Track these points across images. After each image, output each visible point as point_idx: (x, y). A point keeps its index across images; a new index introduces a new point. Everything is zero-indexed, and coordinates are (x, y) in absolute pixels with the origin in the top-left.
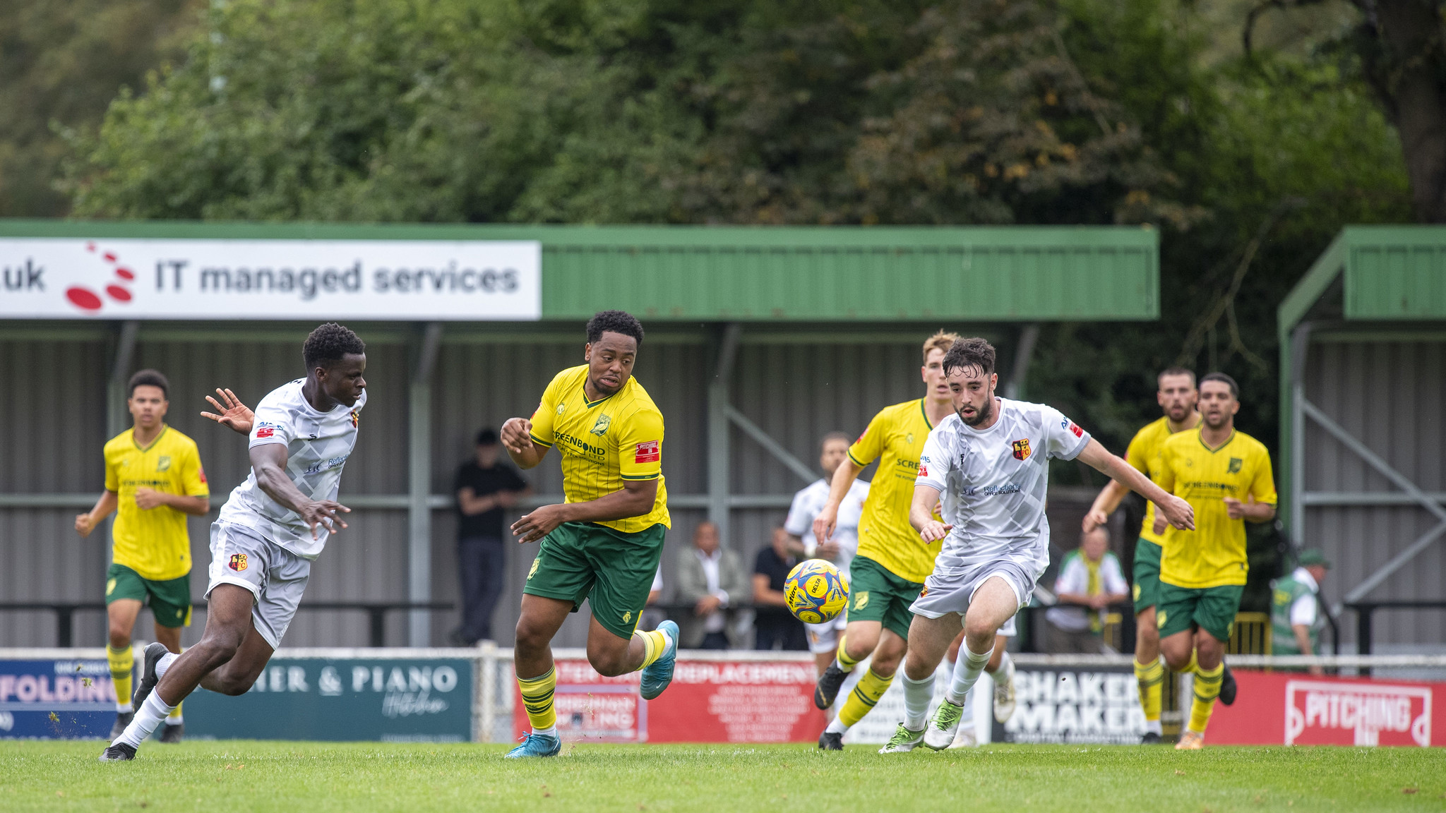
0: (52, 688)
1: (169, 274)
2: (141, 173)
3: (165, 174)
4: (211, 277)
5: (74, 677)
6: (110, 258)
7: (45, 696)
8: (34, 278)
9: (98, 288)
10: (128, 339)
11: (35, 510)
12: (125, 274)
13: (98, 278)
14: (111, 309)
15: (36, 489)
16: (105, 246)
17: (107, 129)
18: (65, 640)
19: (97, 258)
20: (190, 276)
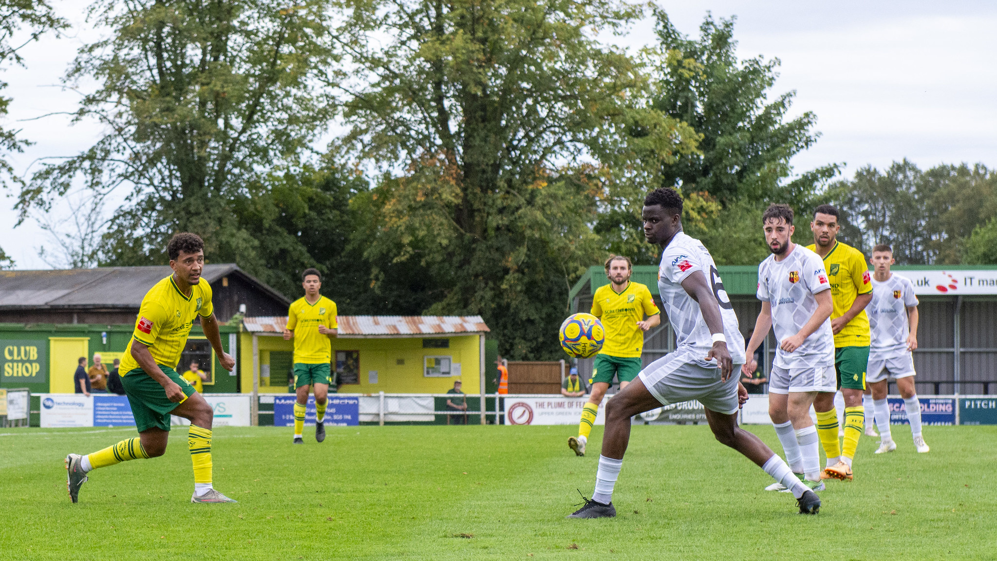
0: (929, 407)
1: (968, 281)
2: (982, 250)
3: (990, 250)
4: (981, 282)
5: (936, 404)
6: (950, 276)
7: (926, 409)
8: (926, 283)
9: (947, 286)
10: (960, 301)
11: (932, 353)
12: (955, 281)
13: (946, 282)
14: (950, 292)
15: (932, 347)
16: (948, 272)
17: (973, 237)
18: (937, 392)
19: (946, 276)
20: (975, 282)
